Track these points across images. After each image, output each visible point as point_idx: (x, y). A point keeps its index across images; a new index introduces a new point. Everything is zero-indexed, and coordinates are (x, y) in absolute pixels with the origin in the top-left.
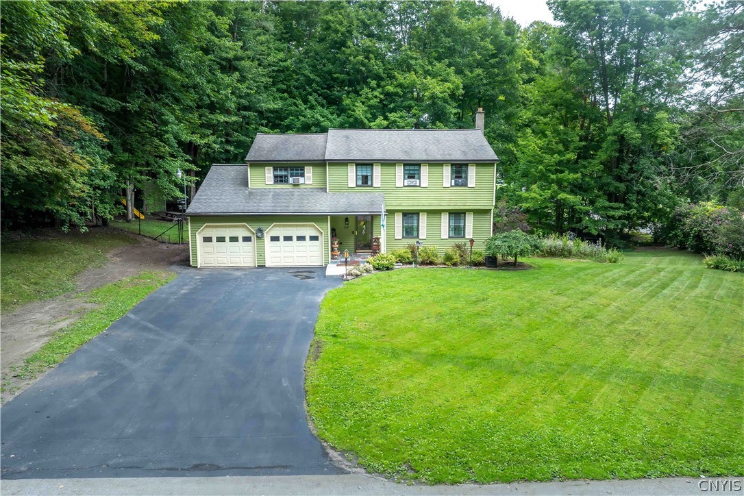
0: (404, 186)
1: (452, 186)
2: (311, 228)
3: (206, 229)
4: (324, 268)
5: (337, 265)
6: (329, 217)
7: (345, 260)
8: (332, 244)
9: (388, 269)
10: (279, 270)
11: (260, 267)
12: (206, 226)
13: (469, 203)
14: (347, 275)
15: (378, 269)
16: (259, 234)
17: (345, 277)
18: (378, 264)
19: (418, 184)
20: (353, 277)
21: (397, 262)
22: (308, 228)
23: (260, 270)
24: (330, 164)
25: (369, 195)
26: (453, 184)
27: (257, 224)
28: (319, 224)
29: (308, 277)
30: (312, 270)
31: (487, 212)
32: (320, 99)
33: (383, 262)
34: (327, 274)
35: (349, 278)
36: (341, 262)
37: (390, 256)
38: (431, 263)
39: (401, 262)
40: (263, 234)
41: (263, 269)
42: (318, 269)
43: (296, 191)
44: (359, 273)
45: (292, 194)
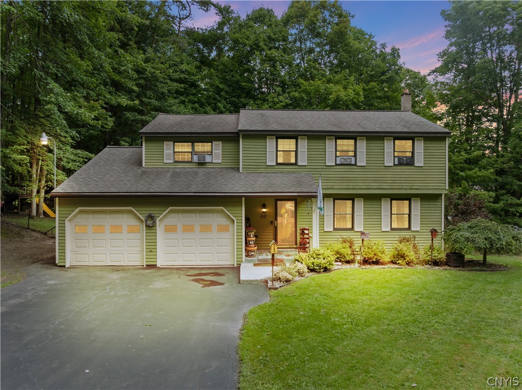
0: (337, 165)
1: (395, 165)
2: (219, 215)
3: (79, 216)
4: (237, 269)
5: (255, 265)
6: (243, 199)
7: (270, 257)
8: (247, 236)
9: (326, 270)
10: (175, 271)
11: (150, 267)
12: (80, 212)
13: (416, 185)
14: (273, 280)
15: (312, 270)
16: (150, 223)
17: (270, 284)
18: (313, 263)
19: (353, 163)
20: (282, 284)
21: (336, 261)
22: (215, 215)
23: (149, 271)
24: (245, 137)
25: (293, 175)
26: (396, 163)
27: (147, 209)
28: (229, 209)
29: (214, 283)
30: (220, 271)
31: (435, 197)
32: (228, 106)
33: (319, 261)
34: (242, 278)
35: (277, 284)
36: (258, 260)
37: (328, 253)
38: (377, 263)
39: (340, 261)
40: (154, 222)
41: (153, 270)
42: (228, 271)
43: (202, 171)
44: (290, 277)
45: (196, 173)
